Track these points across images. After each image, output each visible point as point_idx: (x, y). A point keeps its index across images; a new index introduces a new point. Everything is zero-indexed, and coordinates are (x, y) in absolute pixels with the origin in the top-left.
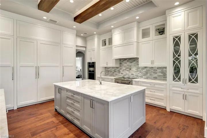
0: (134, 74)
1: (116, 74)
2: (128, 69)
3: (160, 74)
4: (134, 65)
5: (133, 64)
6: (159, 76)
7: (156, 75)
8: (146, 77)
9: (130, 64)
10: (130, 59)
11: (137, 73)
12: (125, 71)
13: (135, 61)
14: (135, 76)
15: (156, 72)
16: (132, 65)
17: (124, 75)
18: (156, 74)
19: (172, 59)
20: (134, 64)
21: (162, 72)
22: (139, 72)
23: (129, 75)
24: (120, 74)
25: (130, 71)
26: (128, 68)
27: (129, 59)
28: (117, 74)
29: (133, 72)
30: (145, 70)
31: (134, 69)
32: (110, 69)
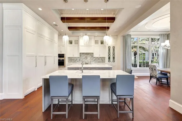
0: (89, 61)
3: (101, 60)
4: (89, 56)
7: (99, 61)
9: (87, 56)
13: (89, 54)
15: (99, 59)
19: (108, 54)
21: (102, 59)
24: (80, 61)
25: (87, 59)
26: (85, 58)
30: (94, 59)
31: (89, 58)
32: (73, 59)
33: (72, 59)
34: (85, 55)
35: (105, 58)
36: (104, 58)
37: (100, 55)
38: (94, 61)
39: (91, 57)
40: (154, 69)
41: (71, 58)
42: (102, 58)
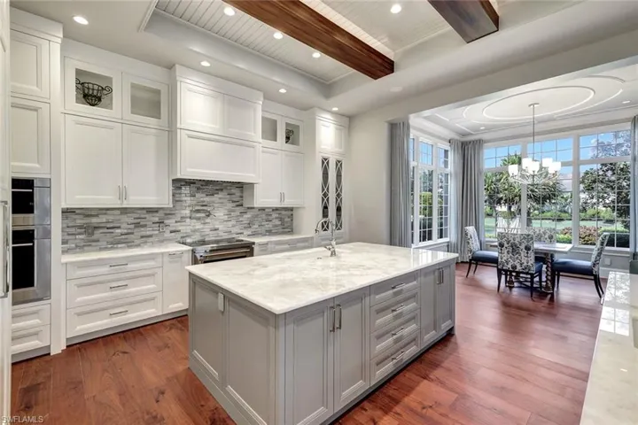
0: (221, 227)
1: (142, 237)
2: (198, 215)
3: (277, 222)
4: (221, 201)
5: (216, 198)
6: (276, 226)
7: (269, 226)
8: (250, 233)
9: (207, 199)
10: (208, 183)
11: (230, 224)
12: (188, 220)
13: (222, 190)
14: (221, 234)
15: (270, 218)
16: (213, 202)
17: (182, 237)
18: (270, 223)
19: (320, 195)
20: (220, 198)
21: (281, 219)
22: (233, 222)
23: (203, 234)
25: (208, 220)
26: (198, 211)
27: (203, 183)
28: (150, 236)
29: (217, 223)
30: (249, 215)
31: (220, 213)
32: (103, 219)
33: (94, 220)
34: (197, 195)
35: (292, 209)
36: (290, 213)
37: (282, 197)
38: (249, 225)
39: (230, 205)
40: (523, 247)
41: (87, 213)
42: (283, 212)
